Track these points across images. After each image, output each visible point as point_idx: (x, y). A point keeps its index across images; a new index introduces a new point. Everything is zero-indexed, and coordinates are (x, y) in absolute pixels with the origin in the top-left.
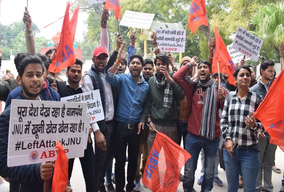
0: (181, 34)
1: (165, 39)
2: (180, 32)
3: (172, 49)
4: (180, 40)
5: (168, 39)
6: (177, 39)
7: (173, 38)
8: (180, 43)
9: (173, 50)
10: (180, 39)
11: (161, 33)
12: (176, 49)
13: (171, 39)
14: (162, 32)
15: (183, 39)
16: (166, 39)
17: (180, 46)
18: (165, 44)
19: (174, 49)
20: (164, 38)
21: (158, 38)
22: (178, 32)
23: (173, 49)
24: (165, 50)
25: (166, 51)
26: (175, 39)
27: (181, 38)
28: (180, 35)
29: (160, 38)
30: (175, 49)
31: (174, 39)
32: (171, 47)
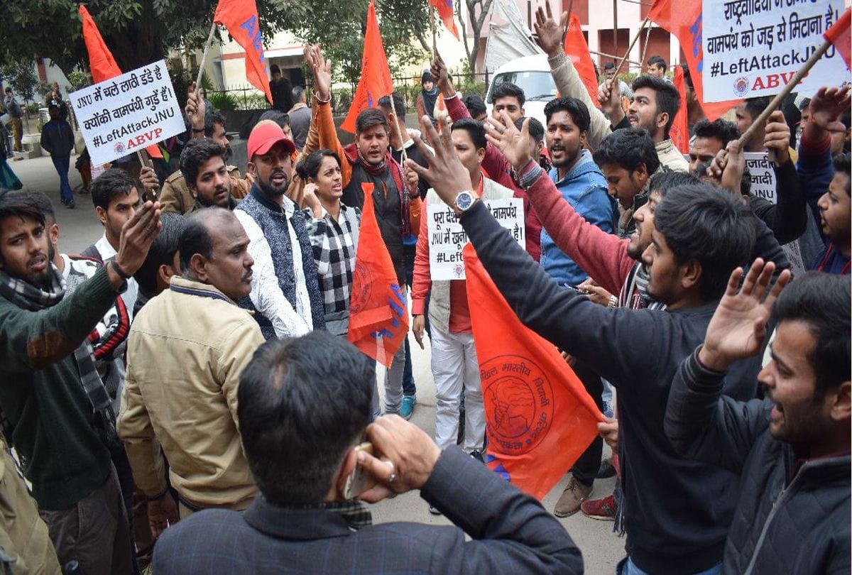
0: (155, 78)
1: (112, 114)
2: (150, 72)
3: (146, 134)
4: (160, 97)
5: (122, 110)
6: (148, 98)
7: (135, 101)
8: (161, 107)
9: (150, 139)
10: (156, 94)
11: (94, 100)
12: (158, 132)
13: (131, 106)
14: (97, 96)
15: (167, 90)
16: (116, 115)
17: (167, 116)
18: (120, 130)
19: (154, 134)
20: (108, 113)
21: (91, 122)
22: (144, 75)
23: (149, 135)
24: (129, 148)
25: (133, 150)
26: (144, 101)
27: (160, 90)
28: (151, 82)
29: (97, 117)
30: (156, 131)
31: (141, 100)
32: (142, 132)
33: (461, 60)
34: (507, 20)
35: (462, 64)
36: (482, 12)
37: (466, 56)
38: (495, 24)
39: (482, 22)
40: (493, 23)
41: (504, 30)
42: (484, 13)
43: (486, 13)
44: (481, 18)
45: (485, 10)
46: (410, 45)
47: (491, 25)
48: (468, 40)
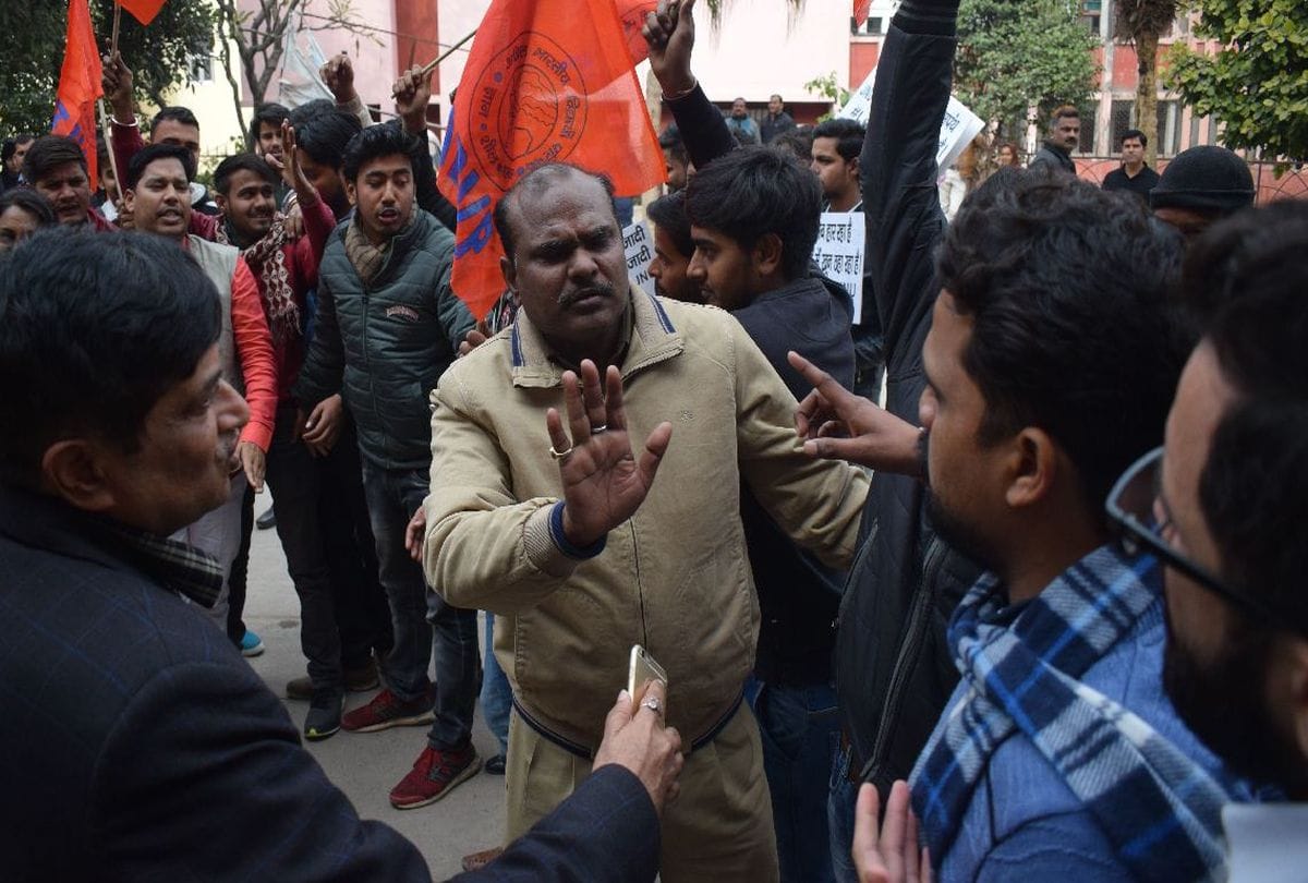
33: (232, 139)
34: (309, 78)
35: (234, 143)
36: (267, 67)
37: (241, 134)
38: (288, 82)
39: (267, 82)
40: (284, 81)
41: (302, 92)
42: (270, 70)
43: (274, 69)
44: (264, 76)
45: (271, 65)
46: (141, 113)
47: (281, 84)
48: (243, 110)
